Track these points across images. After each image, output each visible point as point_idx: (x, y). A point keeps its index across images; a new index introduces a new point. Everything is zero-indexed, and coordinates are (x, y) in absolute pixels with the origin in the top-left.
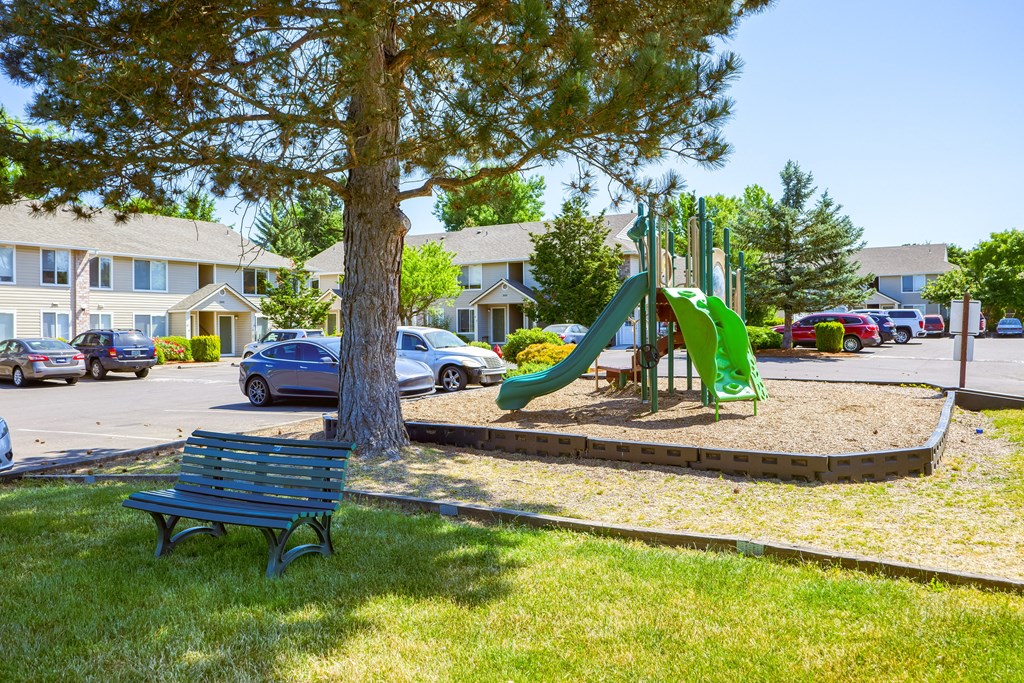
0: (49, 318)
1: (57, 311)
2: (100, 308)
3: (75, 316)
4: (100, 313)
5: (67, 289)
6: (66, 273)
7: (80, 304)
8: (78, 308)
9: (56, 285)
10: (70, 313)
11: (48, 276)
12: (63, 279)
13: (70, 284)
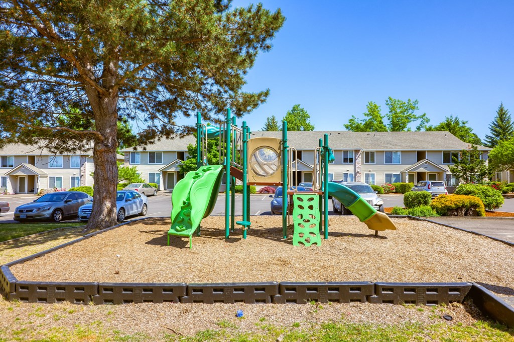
0: (346, 175)
1: (349, 173)
2: (370, 171)
3: (356, 175)
4: (370, 173)
5: (352, 164)
6: (352, 159)
7: (357, 170)
8: (356, 171)
9: (348, 163)
10: (354, 173)
11: (345, 160)
12: (351, 161)
13: (354, 163)
